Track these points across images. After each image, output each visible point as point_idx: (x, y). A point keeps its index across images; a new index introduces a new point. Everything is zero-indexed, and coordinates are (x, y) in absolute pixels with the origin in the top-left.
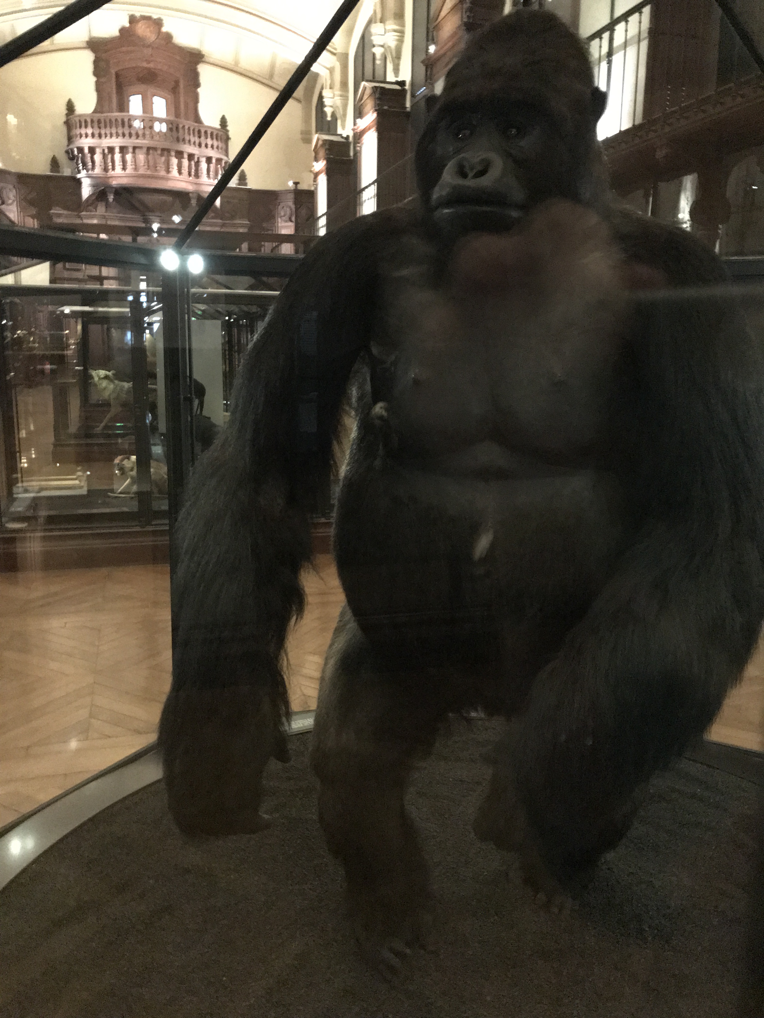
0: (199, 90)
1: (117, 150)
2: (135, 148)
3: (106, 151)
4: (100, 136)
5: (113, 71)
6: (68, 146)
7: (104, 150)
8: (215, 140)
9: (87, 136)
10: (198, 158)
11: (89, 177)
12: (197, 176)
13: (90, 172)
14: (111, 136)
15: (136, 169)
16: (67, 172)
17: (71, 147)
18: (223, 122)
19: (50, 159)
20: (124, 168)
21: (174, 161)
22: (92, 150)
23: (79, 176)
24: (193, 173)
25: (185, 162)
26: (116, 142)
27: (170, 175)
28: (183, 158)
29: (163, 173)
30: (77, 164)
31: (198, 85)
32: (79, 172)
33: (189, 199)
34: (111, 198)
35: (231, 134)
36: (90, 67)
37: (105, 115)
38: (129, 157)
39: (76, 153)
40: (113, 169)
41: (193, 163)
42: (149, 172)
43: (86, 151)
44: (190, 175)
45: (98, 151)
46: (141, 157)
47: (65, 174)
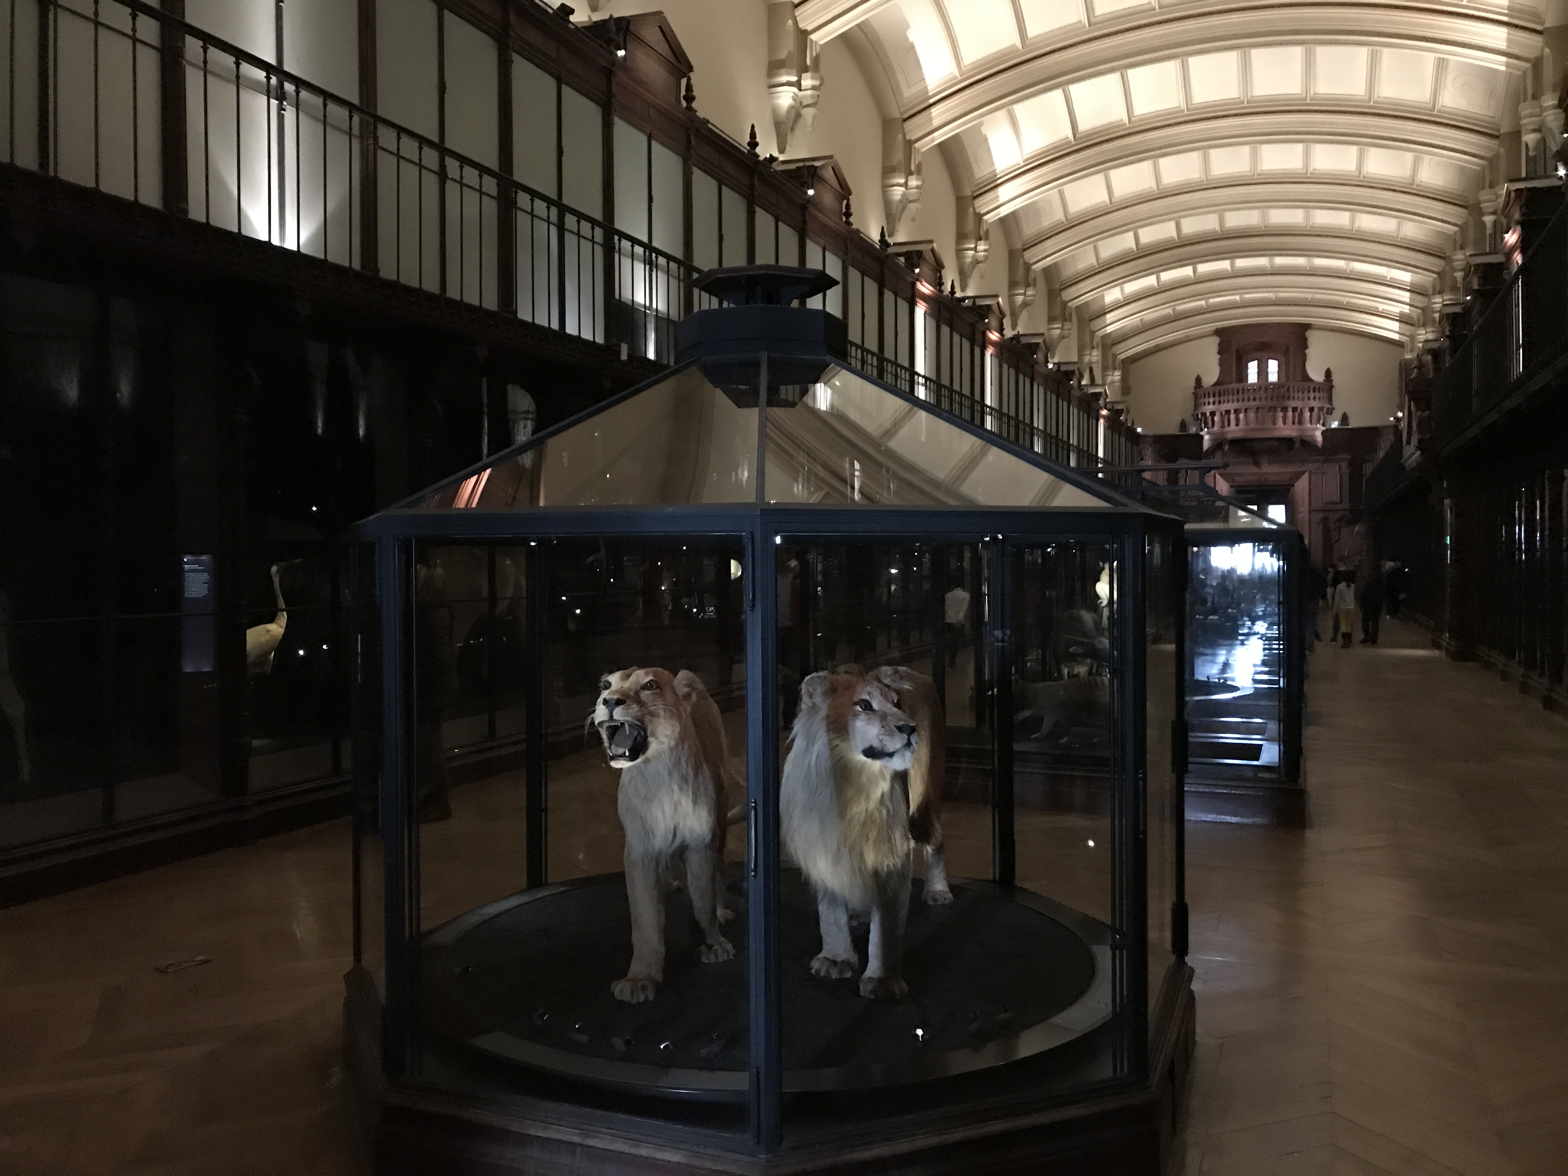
0: (1307, 351)
1: (1232, 412)
2: (1246, 410)
3: (1224, 413)
4: (1220, 402)
5: (1234, 349)
6: (1194, 410)
7: (1222, 413)
8: (1317, 392)
9: (1209, 403)
10: (1301, 410)
11: (1208, 433)
12: (1300, 422)
13: (1210, 430)
14: (1228, 402)
15: (1247, 423)
16: (1193, 430)
17: (1196, 412)
18: (1328, 373)
19: (1179, 424)
20: (1237, 425)
21: (1280, 414)
22: (1213, 414)
23: (1202, 433)
24: (1296, 420)
25: (1290, 414)
26: (1231, 406)
27: (1276, 426)
28: (1287, 411)
29: (1270, 426)
30: (1201, 424)
31: (1307, 347)
32: (1202, 430)
33: (1294, 443)
34: (1226, 447)
35: (1334, 383)
36: (1215, 348)
37: (1224, 387)
38: (1241, 416)
39: (1200, 416)
40: (1229, 425)
41: (1297, 414)
42: (1258, 426)
43: (1208, 414)
44: (1294, 423)
45: (1218, 414)
46: (1252, 415)
47: (1191, 432)
